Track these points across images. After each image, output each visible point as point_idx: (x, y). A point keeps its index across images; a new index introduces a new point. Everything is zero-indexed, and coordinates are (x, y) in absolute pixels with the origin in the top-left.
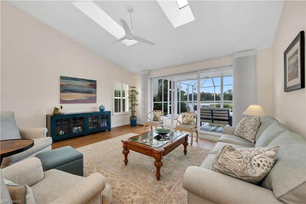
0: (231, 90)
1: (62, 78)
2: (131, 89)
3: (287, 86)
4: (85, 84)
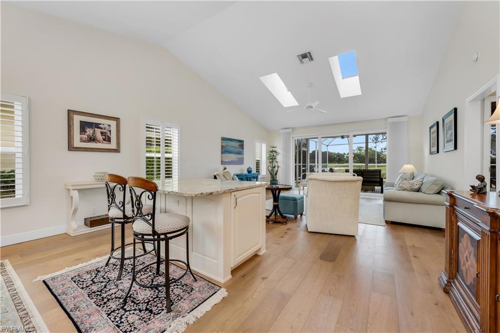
0: (362, 147)
1: (223, 139)
2: (271, 149)
3: (432, 151)
4: (237, 144)
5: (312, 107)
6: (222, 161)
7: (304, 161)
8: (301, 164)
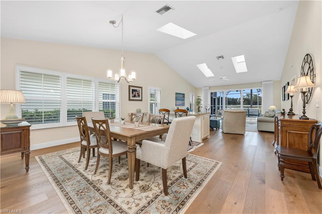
1: (176, 93)
2: (198, 98)
3: (283, 99)
4: (182, 96)
5: (222, 79)
6: (176, 104)
7: (214, 104)
8: (213, 106)
